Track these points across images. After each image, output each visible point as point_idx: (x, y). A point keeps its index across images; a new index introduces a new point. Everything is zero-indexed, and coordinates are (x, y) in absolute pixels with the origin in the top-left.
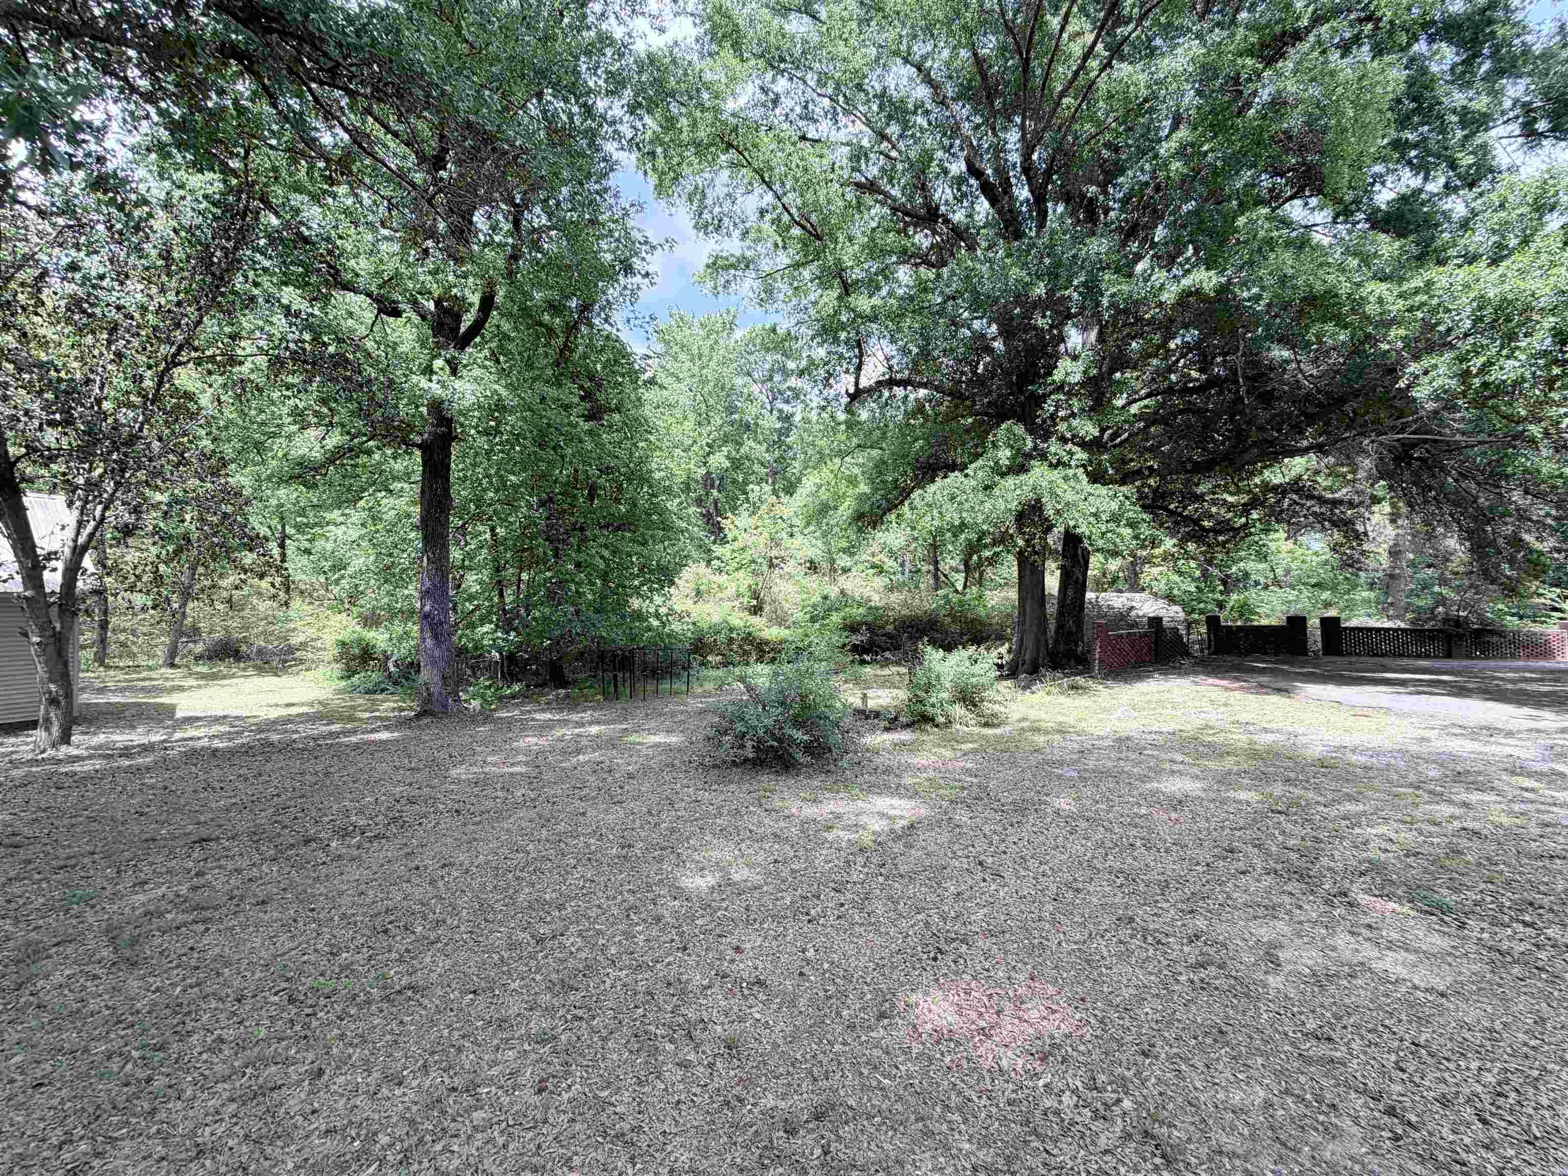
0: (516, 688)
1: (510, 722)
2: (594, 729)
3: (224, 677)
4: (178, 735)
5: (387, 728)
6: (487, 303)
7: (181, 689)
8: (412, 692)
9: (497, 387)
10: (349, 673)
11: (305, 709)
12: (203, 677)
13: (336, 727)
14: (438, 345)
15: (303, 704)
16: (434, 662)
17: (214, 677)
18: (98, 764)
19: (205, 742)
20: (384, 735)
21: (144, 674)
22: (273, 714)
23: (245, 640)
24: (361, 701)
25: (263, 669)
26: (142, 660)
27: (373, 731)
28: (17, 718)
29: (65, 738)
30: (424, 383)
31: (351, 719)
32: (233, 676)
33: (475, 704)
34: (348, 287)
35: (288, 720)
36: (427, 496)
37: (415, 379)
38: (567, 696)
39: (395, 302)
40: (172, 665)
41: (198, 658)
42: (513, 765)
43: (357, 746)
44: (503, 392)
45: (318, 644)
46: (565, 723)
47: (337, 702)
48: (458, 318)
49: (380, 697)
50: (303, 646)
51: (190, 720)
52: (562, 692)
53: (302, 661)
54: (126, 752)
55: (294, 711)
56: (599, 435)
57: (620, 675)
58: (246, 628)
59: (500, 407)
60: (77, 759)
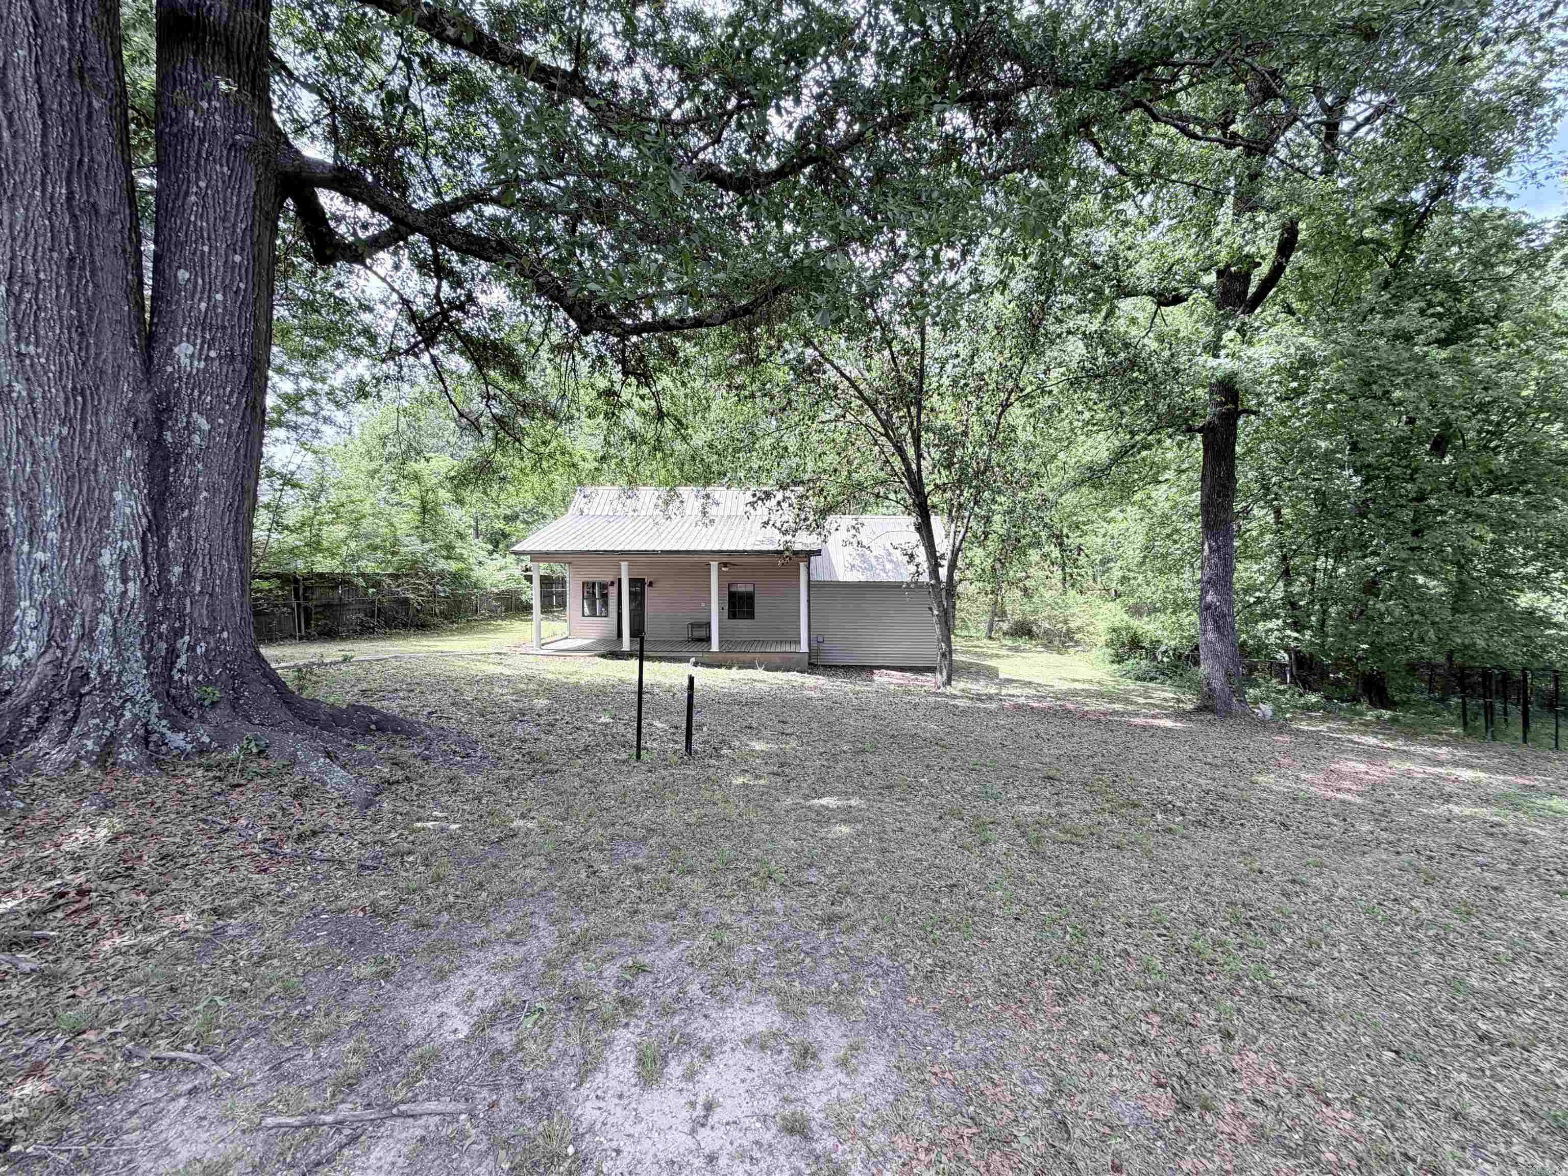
0: (1313, 698)
1: (1317, 740)
2: (1467, 774)
3: (1024, 651)
4: (1004, 692)
5: (1167, 716)
6: (1287, 246)
7: (997, 656)
8: (1194, 685)
9: (1303, 339)
10: (1119, 659)
11: (1086, 686)
12: (1010, 649)
13: (1118, 707)
14: (1226, 317)
15: (1084, 681)
16: (1216, 656)
17: (1016, 649)
18: (968, 703)
19: (1022, 700)
20: (1168, 723)
21: (976, 643)
22: (1065, 686)
23: (1035, 622)
24: (1132, 687)
25: (1049, 646)
26: (973, 632)
27: (1154, 717)
28: (920, 664)
29: (949, 681)
30: (1212, 362)
31: (1128, 701)
32: (1030, 651)
33: (1266, 709)
34: (1132, 293)
35: (1075, 693)
36: (1208, 481)
37: (1201, 360)
38: (1394, 720)
39: (1175, 289)
40: (990, 638)
41: (1005, 634)
42: (1339, 790)
43: (1144, 728)
44: (1312, 343)
45: (1091, 628)
46: (1408, 756)
47: (1110, 683)
48: (1246, 278)
49: (1151, 685)
50: (1079, 629)
51: (1010, 681)
52: (1387, 714)
53: (1077, 643)
54: (979, 698)
55: (1078, 686)
56: (1468, 362)
57: (1498, 705)
58: (1035, 612)
59: (1307, 362)
60: (955, 697)
